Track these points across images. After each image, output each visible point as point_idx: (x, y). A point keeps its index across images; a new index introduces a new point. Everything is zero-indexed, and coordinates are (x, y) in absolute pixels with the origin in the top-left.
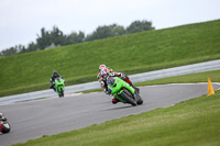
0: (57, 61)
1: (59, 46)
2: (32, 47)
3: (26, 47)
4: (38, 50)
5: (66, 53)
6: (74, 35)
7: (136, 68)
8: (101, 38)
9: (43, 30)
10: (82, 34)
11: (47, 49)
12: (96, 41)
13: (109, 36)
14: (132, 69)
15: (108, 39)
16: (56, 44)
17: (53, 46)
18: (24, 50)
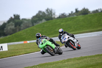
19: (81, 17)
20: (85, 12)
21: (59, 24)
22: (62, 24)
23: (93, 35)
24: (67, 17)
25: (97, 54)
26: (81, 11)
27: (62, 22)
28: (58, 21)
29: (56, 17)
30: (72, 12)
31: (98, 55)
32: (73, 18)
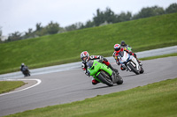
0: (109, 36)
1: (111, 24)
2: (89, 24)
3: (85, 24)
4: (94, 27)
5: (116, 29)
6: (123, 14)
7: (173, 41)
8: (145, 17)
9: (98, 11)
10: (129, 14)
11: (101, 26)
12: (140, 20)
13: (151, 15)
14: (169, 42)
15: (151, 18)
16: (108, 22)
17: (106, 23)
18: (83, 27)
19: (47, 38)
20: (53, 29)
21: (9, 51)
22: (14, 51)
23: (68, 69)
24: (23, 40)
25: (75, 100)
26: (47, 28)
27: (14, 48)
28: (7, 46)
29: (3, 40)
30: (30, 30)
31: (78, 103)
32: (33, 41)
